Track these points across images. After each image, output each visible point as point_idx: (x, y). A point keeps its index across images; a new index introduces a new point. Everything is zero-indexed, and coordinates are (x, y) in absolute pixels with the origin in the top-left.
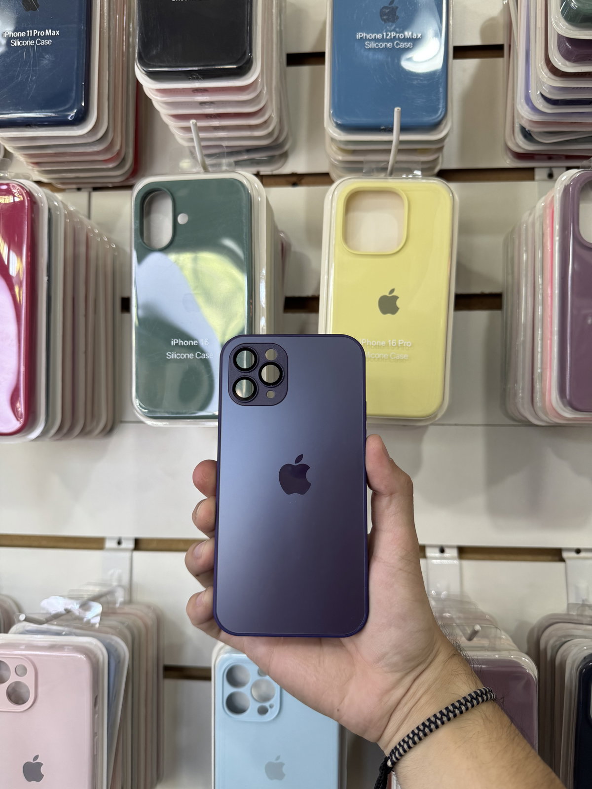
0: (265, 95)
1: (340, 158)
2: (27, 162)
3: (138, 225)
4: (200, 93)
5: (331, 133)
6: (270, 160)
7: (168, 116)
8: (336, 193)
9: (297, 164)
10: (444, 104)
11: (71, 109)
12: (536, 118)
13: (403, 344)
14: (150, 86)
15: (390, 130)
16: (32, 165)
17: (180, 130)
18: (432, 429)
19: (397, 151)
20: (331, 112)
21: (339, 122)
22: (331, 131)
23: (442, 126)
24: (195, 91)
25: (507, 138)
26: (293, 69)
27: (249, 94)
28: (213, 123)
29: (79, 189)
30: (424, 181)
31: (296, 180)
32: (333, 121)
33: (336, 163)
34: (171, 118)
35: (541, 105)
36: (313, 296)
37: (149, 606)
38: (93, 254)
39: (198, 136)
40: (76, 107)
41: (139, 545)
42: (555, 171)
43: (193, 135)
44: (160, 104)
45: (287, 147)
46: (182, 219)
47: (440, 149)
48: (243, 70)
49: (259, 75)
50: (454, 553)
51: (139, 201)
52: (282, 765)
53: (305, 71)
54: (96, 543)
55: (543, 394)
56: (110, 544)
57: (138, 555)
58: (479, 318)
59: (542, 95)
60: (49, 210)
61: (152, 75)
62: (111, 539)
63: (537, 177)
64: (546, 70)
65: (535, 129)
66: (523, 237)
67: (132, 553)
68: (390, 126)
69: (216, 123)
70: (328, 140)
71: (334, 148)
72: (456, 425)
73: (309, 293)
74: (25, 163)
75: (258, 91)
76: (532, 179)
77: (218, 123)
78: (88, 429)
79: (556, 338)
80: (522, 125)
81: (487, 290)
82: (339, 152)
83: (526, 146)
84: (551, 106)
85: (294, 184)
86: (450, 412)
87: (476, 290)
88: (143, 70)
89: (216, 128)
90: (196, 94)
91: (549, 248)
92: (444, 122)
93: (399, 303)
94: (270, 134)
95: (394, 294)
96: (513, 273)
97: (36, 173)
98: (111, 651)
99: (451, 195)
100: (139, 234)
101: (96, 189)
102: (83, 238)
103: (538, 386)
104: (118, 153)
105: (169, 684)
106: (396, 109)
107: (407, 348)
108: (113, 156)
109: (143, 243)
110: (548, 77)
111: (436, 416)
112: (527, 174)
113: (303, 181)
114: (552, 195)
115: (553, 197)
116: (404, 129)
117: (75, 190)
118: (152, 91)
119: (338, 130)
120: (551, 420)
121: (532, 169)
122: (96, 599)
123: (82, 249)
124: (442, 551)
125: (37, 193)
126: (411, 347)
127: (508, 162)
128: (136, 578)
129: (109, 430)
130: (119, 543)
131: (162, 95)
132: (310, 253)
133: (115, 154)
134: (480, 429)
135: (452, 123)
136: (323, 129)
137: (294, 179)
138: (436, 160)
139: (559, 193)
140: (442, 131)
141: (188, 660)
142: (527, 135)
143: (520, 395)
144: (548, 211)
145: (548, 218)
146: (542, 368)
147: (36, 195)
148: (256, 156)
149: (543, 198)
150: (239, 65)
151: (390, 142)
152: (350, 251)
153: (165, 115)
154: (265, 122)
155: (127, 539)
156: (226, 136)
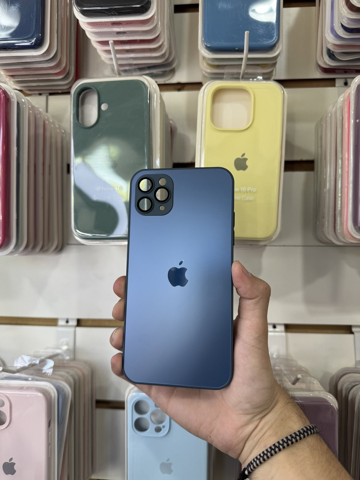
0: (159, 28)
1: (209, 71)
2: (5, 75)
3: (75, 111)
4: (116, 25)
5: (203, 53)
6: (163, 75)
7: (95, 42)
8: (206, 91)
9: (181, 77)
10: (277, 33)
11: (32, 38)
12: (338, 42)
13: (251, 190)
14: (83, 21)
15: (241, 51)
16: (9, 77)
17: (104, 53)
18: (268, 248)
19: (246, 65)
20: (203, 40)
21: (208, 45)
22: (204, 52)
23: (276, 48)
24: (113, 24)
25: (318, 59)
26: (178, 15)
27: (148, 26)
28: (126, 47)
29: (40, 94)
30: (264, 82)
31: (180, 87)
32: (204, 44)
33: (206, 75)
34: (98, 44)
35: (341, 32)
36: (191, 162)
37: (86, 362)
38: (48, 134)
39: (115, 57)
40: (35, 36)
41: (80, 323)
42: (349, 80)
43: (113, 56)
44: (90, 33)
45: (174, 65)
46: (104, 107)
47: (274, 65)
48: (144, 9)
49: (155, 12)
50: (282, 328)
51: (76, 95)
52: (171, 464)
53: (186, 16)
54: (52, 322)
55: (342, 224)
56: (61, 323)
57: (79, 330)
58: (300, 176)
59: (342, 25)
60: (18, 104)
61: (85, 13)
62: (62, 319)
63: (337, 85)
64: (346, 8)
65: (336, 50)
66: (329, 122)
67: (75, 328)
68: (242, 48)
69: (127, 47)
70: (201, 58)
71: (205, 64)
72: (284, 246)
73: (188, 160)
74: (4, 76)
75: (155, 24)
76: (334, 85)
77: (129, 47)
78: (45, 248)
79: (351, 186)
80: (328, 48)
81: (305, 158)
82: (208, 67)
83: (331, 63)
84: (348, 34)
85: (179, 90)
86: (281, 236)
87: (297, 157)
88: (78, 8)
89: (128, 51)
90: (113, 26)
91: (346, 127)
92: (277, 46)
93: (248, 163)
94: (163, 56)
95: (244, 157)
96: (321, 147)
97: (12, 83)
98: (59, 390)
99: (282, 92)
100: (75, 117)
101: (51, 94)
102: (41, 124)
103: (338, 219)
104: (65, 69)
105: (99, 412)
106: (246, 32)
107: (253, 193)
108: (61, 70)
109: (78, 123)
110: (347, 12)
111: (272, 238)
112: (331, 82)
113: (185, 88)
114: (349, 92)
115: (350, 93)
116: (251, 50)
117: (37, 95)
118: (84, 24)
119: (207, 51)
120: (347, 241)
121: (334, 80)
122: (51, 357)
123: (41, 131)
124: (274, 327)
125: (11, 93)
126: (256, 192)
127: (318, 75)
128: (78, 344)
129: (61, 248)
130: (67, 322)
131: (92, 27)
132: (189, 135)
133: (63, 69)
134: (299, 248)
135: (282, 46)
136: (197, 51)
137: (179, 87)
138: (272, 72)
139: (354, 90)
140: (275, 52)
141: (111, 397)
142: (331, 55)
143: (326, 225)
144: (346, 103)
145: (346, 107)
146: (341, 207)
147: (9, 93)
148: (154, 71)
149: (343, 95)
150: (142, 5)
151: (242, 59)
152: (215, 128)
153: (93, 41)
154: (160, 47)
155: (72, 319)
156: (134, 57)
